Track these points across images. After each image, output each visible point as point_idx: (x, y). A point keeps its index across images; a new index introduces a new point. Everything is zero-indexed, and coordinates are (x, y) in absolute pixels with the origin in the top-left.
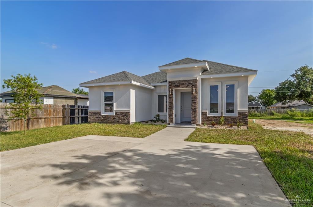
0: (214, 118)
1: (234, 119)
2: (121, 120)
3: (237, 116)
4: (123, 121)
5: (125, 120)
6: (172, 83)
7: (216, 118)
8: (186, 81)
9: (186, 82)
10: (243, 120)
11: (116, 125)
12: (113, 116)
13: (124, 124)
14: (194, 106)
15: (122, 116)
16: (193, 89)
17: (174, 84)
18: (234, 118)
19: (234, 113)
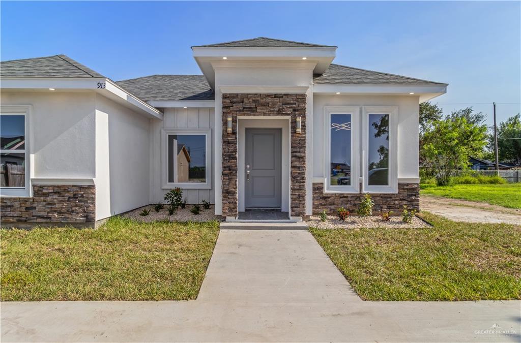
0: (341, 197)
1: (389, 200)
2: (60, 213)
3: (397, 193)
4: (67, 215)
5: (73, 211)
6: (235, 100)
7: (345, 199)
8: (276, 96)
9: (276, 100)
10: (408, 201)
11: (37, 231)
12: (26, 200)
13: (71, 228)
14: (299, 168)
15: (61, 198)
16: (298, 120)
17: (239, 102)
18: (388, 198)
19: (387, 184)
